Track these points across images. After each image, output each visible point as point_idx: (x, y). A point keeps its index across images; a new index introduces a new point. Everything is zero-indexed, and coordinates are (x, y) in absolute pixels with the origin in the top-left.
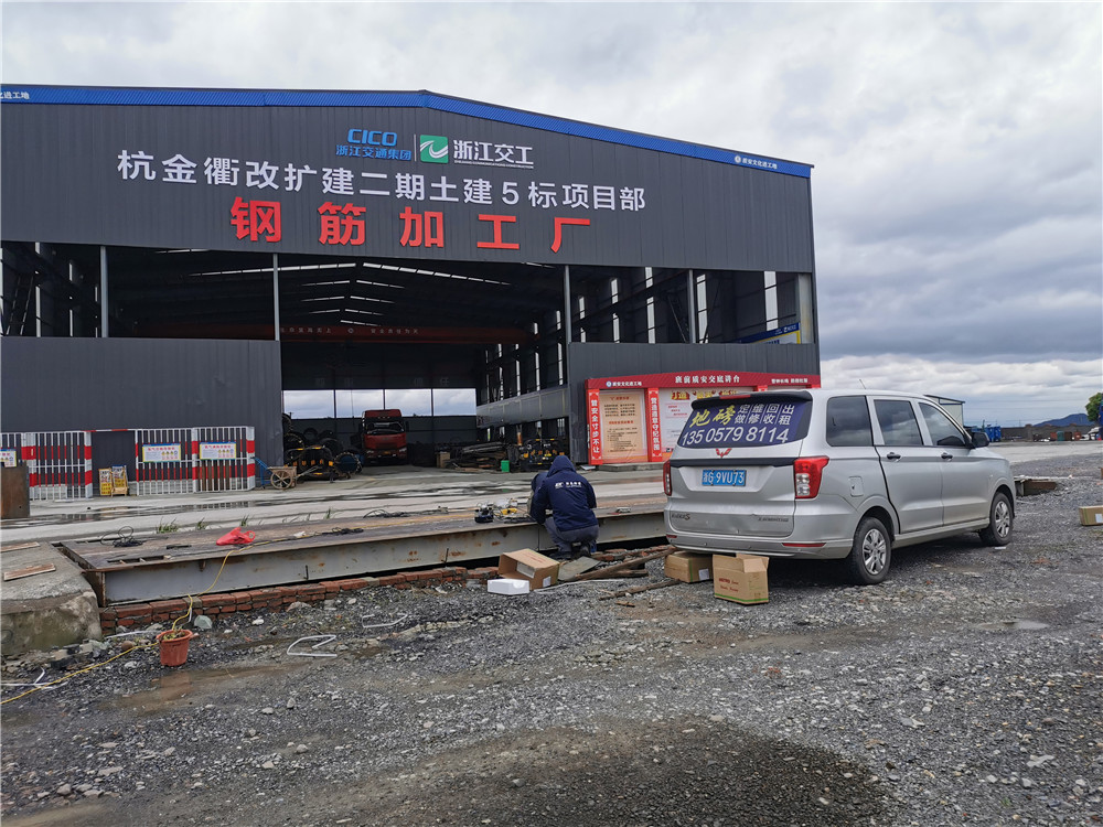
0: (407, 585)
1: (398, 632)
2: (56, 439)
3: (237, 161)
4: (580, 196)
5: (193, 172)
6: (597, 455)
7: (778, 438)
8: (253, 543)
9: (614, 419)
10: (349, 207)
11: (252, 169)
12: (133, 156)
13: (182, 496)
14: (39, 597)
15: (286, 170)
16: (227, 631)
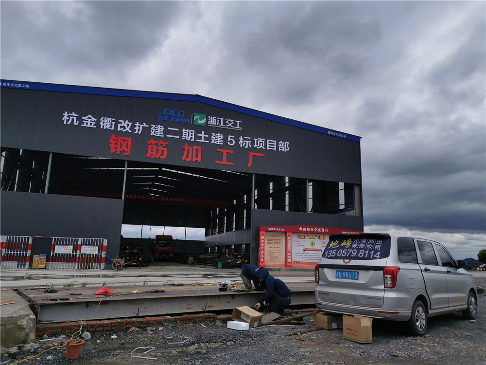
0: (188, 322)
1: (186, 347)
2: (16, 240)
3: (115, 119)
4: (261, 144)
5: (95, 123)
6: (263, 262)
7: (375, 256)
8: (113, 295)
9: (271, 246)
10: (161, 142)
11: (121, 123)
12: (70, 114)
13: (70, 271)
14: (6, 316)
15: (135, 124)
16: (98, 341)
